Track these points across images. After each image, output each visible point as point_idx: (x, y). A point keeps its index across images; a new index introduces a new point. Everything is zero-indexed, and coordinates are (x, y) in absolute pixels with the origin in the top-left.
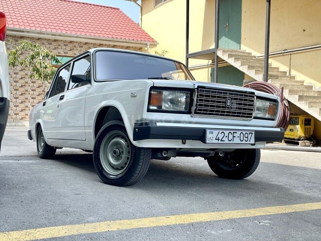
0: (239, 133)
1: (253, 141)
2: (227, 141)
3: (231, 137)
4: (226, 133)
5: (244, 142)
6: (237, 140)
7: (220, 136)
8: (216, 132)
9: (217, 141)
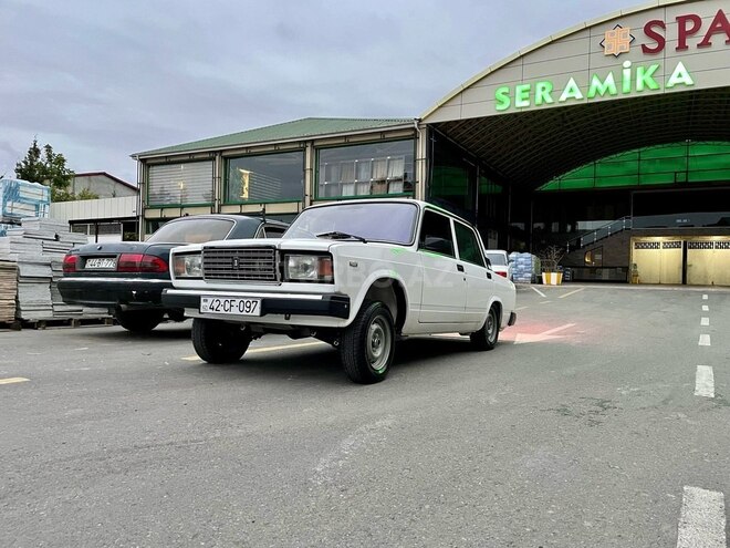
0: (238, 301)
1: (257, 312)
2: (222, 311)
3: (228, 306)
4: (222, 300)
5: (244, 313)
6: (235, 311)
7: (215, 305)
8: (210, 300)
9: (211, 311)
